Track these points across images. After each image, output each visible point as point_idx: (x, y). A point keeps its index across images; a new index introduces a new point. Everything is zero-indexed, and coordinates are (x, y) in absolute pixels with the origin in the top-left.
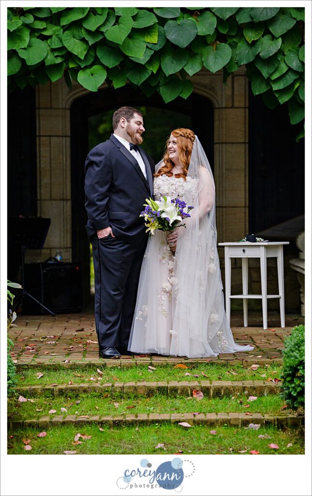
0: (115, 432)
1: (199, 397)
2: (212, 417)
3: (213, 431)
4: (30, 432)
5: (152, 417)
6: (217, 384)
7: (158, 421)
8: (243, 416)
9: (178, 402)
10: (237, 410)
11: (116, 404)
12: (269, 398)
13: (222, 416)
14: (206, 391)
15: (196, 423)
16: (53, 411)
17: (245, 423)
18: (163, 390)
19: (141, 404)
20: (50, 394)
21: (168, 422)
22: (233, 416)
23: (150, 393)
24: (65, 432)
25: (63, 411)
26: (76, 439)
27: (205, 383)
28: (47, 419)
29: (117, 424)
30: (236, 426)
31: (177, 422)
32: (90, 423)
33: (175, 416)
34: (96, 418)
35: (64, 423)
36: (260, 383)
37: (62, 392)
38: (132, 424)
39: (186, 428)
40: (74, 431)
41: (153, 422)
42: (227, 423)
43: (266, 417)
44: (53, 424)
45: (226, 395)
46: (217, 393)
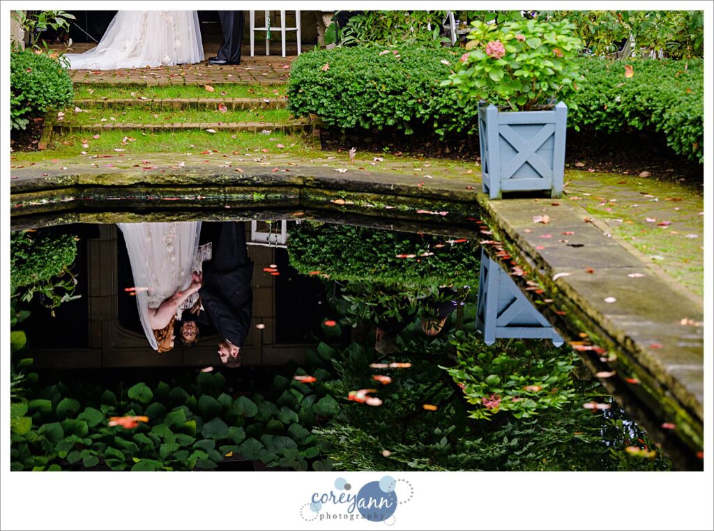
0: (155, 136)
1: (224, 110)
2: (234, 125)
3: (234, 136)
4: (86, 135)
5: (185, 125)
6: (238, 100)
7: (189, 128)
8: (258, 125)
9: (206, 114)
10: (254, 120)
11: (156, 116)
12: (280, 111)
13: (242, 125)
14: (229, 106)
15: (221, 130)
16: (103, 120)
17: (260, 130)
18: (193, 105)
19: (176, 116)
20: (101, 106)
21: (198, 129)
22: (249, 125)
23: (184, 106)
24: (115, 135)
25: (112, 119)
26: (124, 140)
27: (229, 100)
28: (100, 125)
29: (157, 130)
30: (252, 132)
31: (205, 129)
32: (135, 129)
33: (204, 125)
34: (140, 125)
35: (113, 129)
36: (274, 100)
37: (110, 105)
38: (168, 130)
39: (212, 134)
40: (122, 135)
41: (186, 129)
42: (245, 130)
43: (277, 125)
44: (105, 129)
45: (245, 109)
46: (238, 107)
